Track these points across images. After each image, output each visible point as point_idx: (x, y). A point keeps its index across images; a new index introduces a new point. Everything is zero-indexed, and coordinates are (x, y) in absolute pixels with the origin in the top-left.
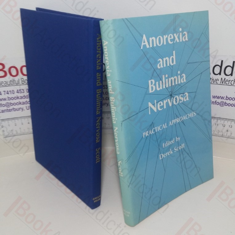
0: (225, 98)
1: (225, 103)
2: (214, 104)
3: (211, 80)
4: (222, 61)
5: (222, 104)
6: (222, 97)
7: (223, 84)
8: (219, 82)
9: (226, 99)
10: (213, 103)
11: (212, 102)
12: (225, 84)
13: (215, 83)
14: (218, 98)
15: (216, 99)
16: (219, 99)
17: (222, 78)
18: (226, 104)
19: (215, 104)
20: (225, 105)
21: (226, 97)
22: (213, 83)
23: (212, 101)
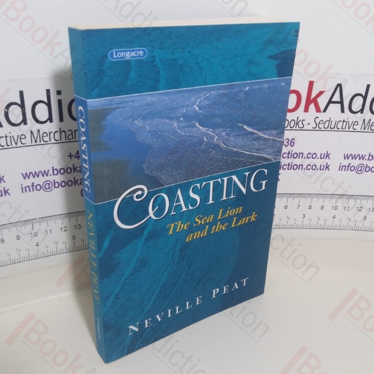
0: (367, 157)
1: (367, 167)
2: (345, 170)
3: (345, 123)
4: (368, 86)
5: (360, 168)
6: (361, 156)
7: (366, 130)
8: (358, 128)
9: (369, 159)
10: (344, 168)
11: (343, 166)
12: (369, 130)
13: (351, 129)
14: (354, 157)
15: (350, 161)
16: (355, 159)
17: (364, 120)
18: (368, 169)
19: (348, 170)
20: (365, 171)
21: (370, 156)
22: (347, 129)
23: (341, 165)
